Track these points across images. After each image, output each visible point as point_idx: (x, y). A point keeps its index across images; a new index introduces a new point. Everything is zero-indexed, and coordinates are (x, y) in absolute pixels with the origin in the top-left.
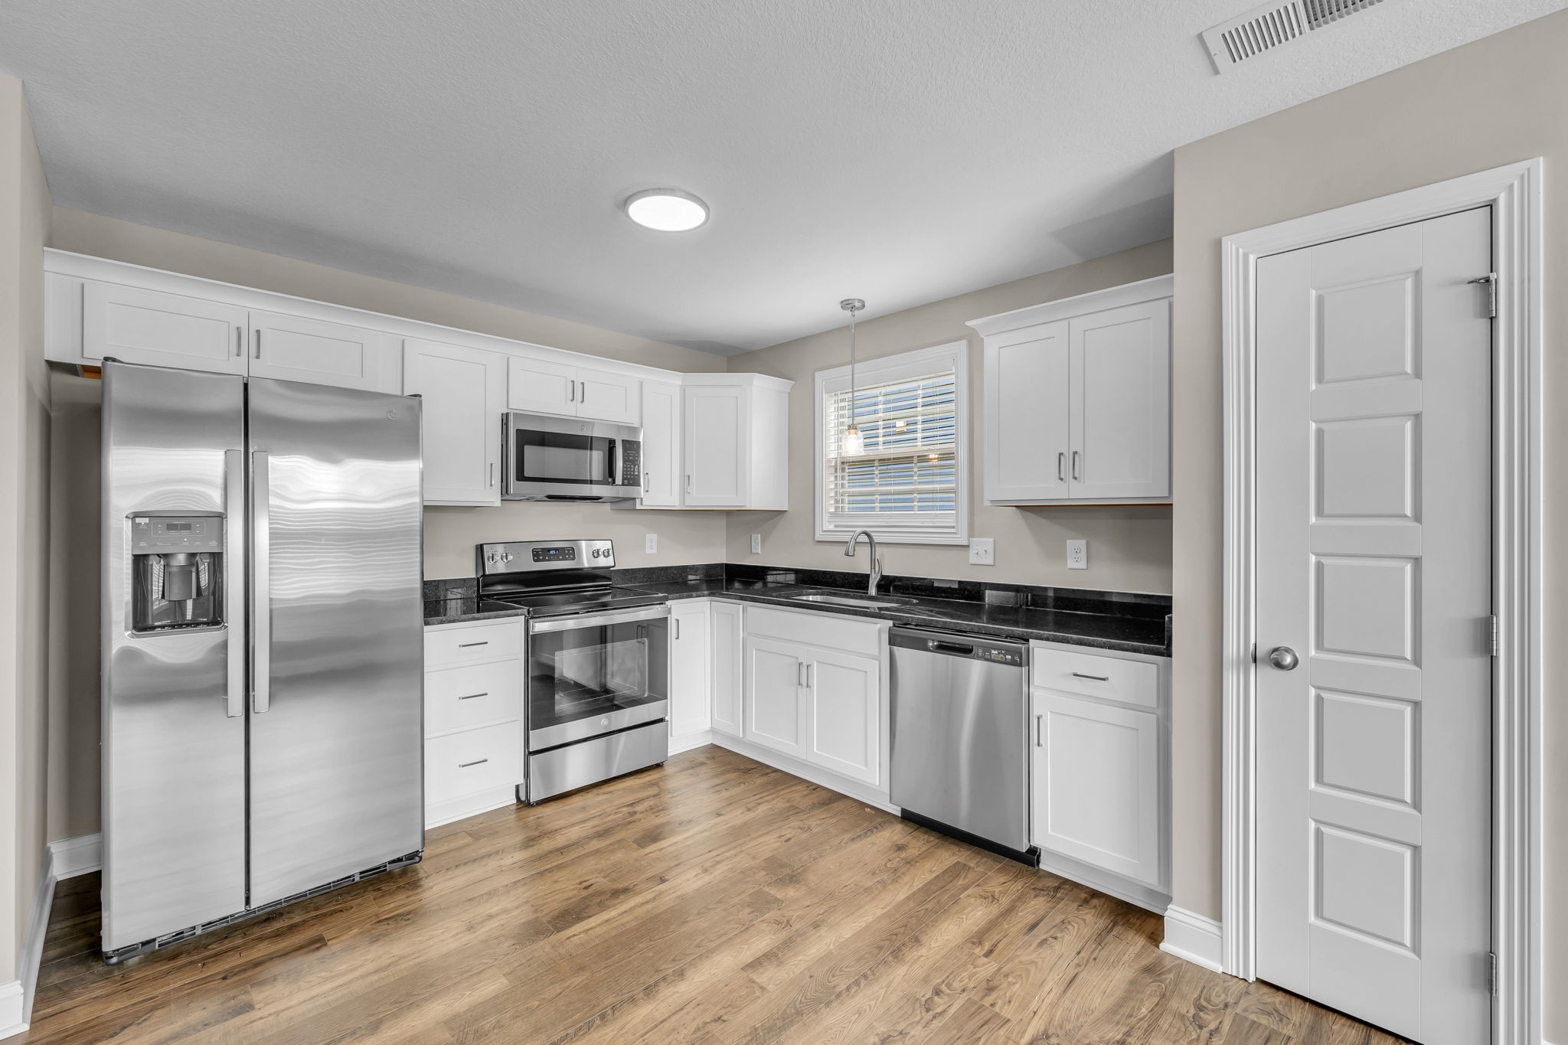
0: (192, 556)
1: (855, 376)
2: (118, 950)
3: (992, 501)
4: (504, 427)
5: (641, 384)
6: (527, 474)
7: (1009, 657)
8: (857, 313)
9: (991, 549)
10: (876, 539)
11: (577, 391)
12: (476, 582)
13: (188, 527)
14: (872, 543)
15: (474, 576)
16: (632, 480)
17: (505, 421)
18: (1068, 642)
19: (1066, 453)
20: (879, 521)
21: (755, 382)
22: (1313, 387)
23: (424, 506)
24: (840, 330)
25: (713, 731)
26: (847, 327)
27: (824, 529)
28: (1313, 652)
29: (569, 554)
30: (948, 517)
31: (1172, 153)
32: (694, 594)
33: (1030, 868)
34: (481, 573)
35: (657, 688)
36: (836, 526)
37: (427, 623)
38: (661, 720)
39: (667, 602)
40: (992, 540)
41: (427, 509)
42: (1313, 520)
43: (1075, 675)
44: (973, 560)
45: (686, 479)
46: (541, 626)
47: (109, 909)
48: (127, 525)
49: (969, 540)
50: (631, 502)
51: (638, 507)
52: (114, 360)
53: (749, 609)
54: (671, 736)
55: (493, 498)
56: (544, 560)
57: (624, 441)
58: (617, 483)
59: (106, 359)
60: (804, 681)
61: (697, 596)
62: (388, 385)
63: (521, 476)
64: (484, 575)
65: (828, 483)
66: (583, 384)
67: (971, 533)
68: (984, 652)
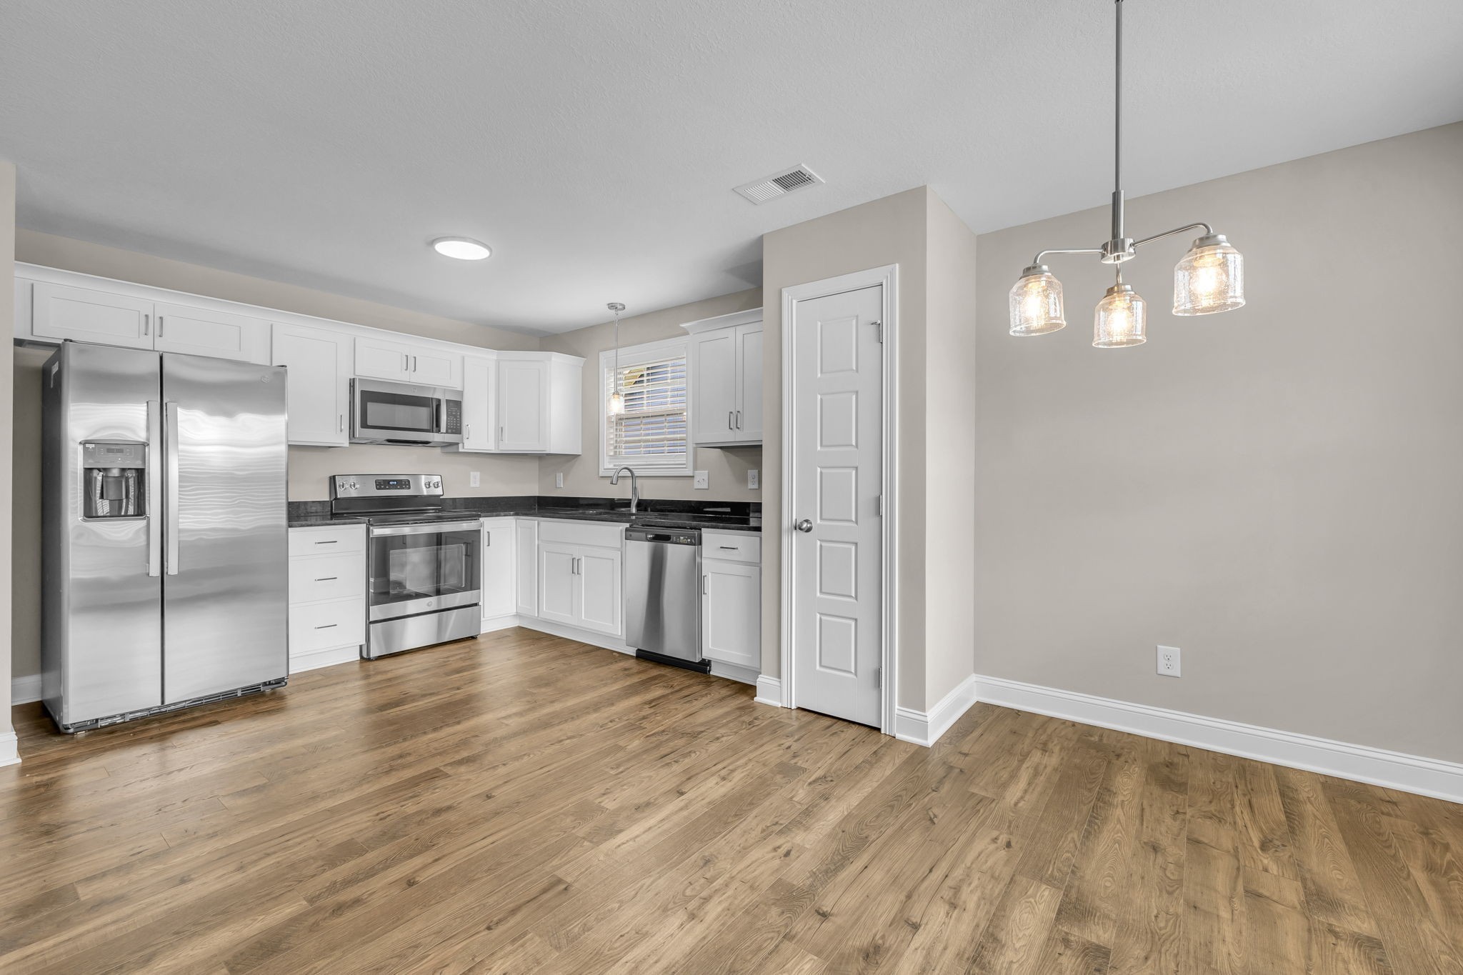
0: (123, 470)
1: (618, 357)
2: (74, 724)
3: (696, 444)
4: (352, 388)
5: (463, 358)
6: (369, 423)
7: (689, 540)
8: (620, 312)
9: (706, 478)
10: (636, 474)
11: (410, 363)
12: (330, 504)
13: (121, 451)
14: (633, 476)
15: (328, 500)
16: (456, 428)
17: (352, 384)
18: (718, 528)
19: (734, 412)
20: (640, 461)
21: (553, 359)
22: (819, 375)
23: (289, 445)
24: (610, 323)
25: (518, 615)
26: (612, 323)
27: (605, 467)
28: (819, 521)
29: (406, 485)
30: (681, 458)
31: (762, 237)
32: (502, 514)
33: (705, 675)
34: (333, 497)
35: (472, 581)
36: (615, 466)
37: (290, 526)
38: (476, 605)
39: (481, 519)
40: (707, 471)
41: (292, 447)
42: (819, 448)
43: (721, 548)
44: (697, 486)
45: (500, 429)
46: (378, 531)
47: (67, 703)
48: (80, 448)
49: (694, 473)
50: (455, 447)
51: (461, 450)
52: (71, 341)
53: (542, 523)
54: (484, 617)
55: (343, 440)
56: (385, 488)
57: (448, 401)
58: (442, 431)
59: (66, 340)
60: (576, 570)
61: (505, 516)
62: (260, 358)
63: (364, 425)
64: (336, 499)
65: (608, 435)
66: (415, 358)
67: (695, 468)
68: (676, 539)
